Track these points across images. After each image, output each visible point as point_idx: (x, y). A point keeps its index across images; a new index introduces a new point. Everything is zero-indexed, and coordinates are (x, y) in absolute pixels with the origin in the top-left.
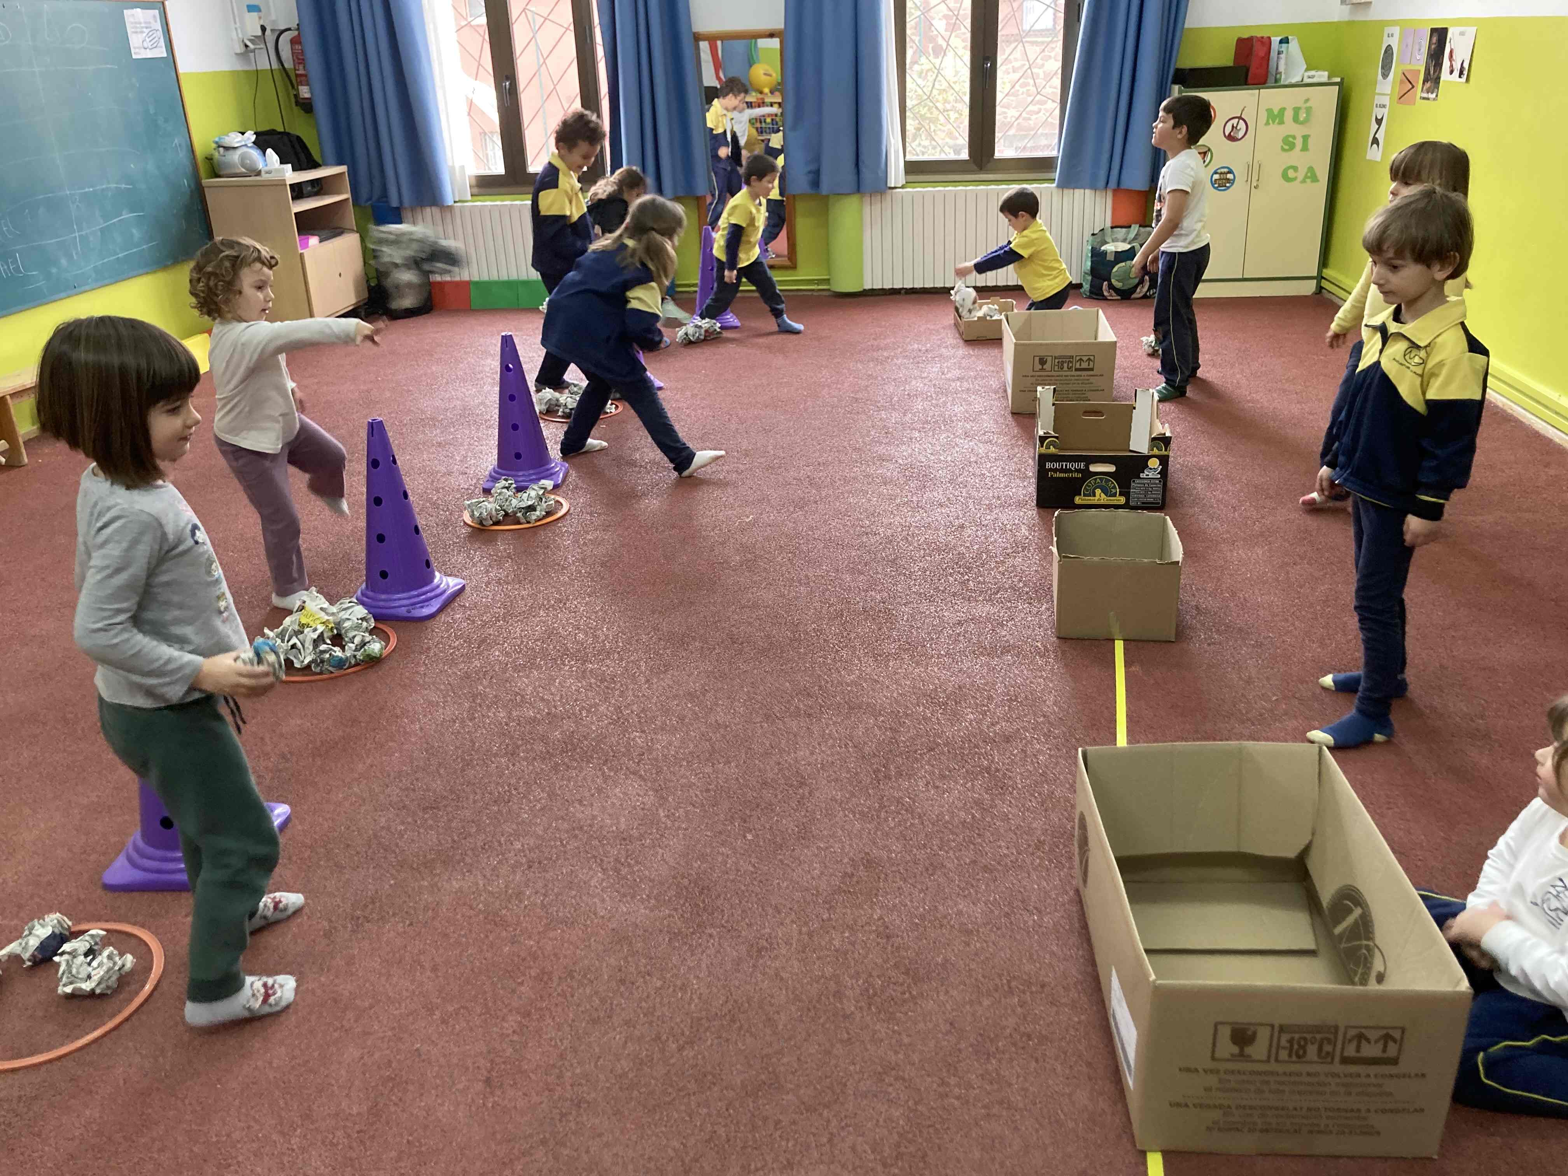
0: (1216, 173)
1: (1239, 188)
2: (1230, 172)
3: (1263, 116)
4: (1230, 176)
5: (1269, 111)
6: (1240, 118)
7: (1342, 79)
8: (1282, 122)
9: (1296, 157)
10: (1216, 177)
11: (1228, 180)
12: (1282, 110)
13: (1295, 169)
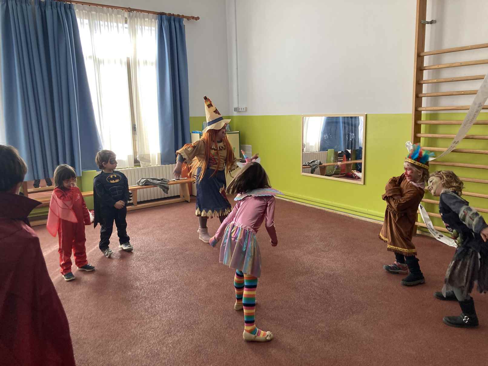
7: (240, 132)
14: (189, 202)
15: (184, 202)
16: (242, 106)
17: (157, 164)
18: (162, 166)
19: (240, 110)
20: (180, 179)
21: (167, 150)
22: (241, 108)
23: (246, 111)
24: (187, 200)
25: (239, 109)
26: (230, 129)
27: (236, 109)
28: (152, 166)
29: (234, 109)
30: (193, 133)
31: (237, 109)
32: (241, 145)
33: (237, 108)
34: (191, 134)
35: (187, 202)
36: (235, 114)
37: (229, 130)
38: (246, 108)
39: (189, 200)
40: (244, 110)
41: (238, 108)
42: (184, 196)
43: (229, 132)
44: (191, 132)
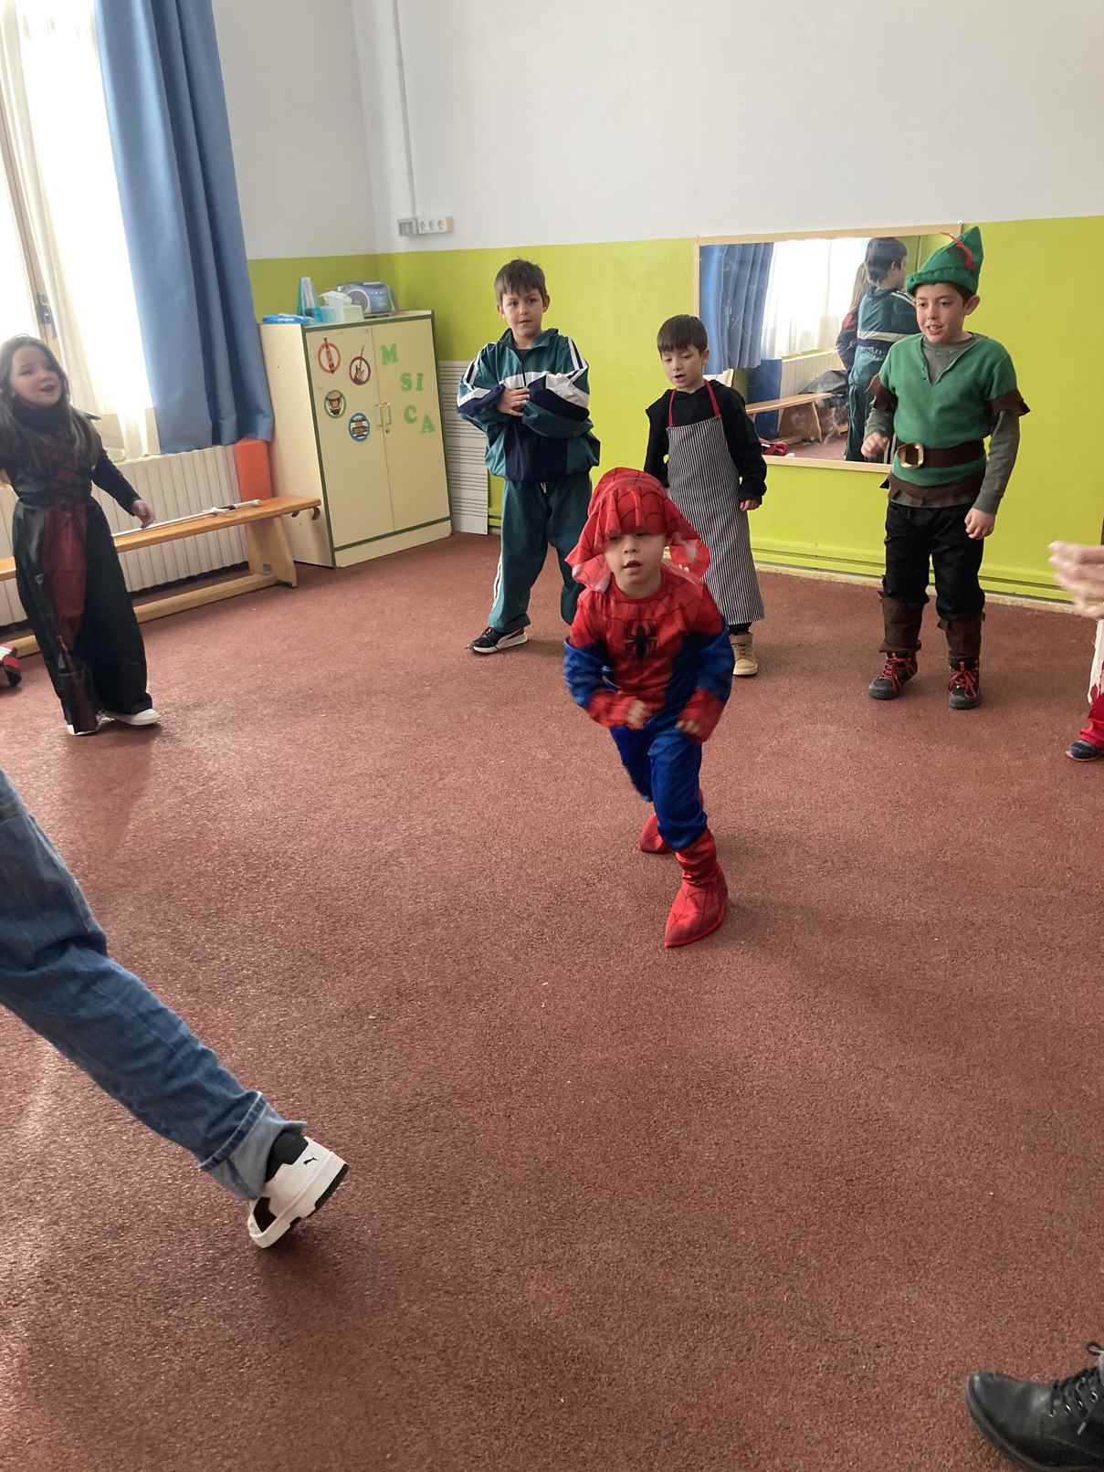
0: (352, 421)
2: (364, 419)
4: (364, 423)
5: (383, 348)
6: (361, 358)
7: (433, 312)
8: (395, 360)
9: (413, 397)
10: (353, 425)
11: (365, 429)
12: (394, 347)
14: (294, 585)
15: (271, 586)
16: (432, 213)
17: (146, 451)
18: (169, 460)
19: (427, 229)
20: (235, 505)
21: (178, 394)
22: (431, 223)
23: (451, 231)
24: (284, 580)
25: (422, 223)
26: (396, 305)
27: (407, 228)
28: (128, 461)
29: (400, 225)
30: (266, 321)
31: (414, 225)
32: (441, 363)
33: (411, 223)
34: (258, 325)
35: (287, 585)
36: (401, 245)
37: (393, 308)
38: (450, 221)
39: (293, 579)
40: (445, 228)
41: (416, 220)
42: (267, 567)
43: (395, 314)
44: (259, 320)
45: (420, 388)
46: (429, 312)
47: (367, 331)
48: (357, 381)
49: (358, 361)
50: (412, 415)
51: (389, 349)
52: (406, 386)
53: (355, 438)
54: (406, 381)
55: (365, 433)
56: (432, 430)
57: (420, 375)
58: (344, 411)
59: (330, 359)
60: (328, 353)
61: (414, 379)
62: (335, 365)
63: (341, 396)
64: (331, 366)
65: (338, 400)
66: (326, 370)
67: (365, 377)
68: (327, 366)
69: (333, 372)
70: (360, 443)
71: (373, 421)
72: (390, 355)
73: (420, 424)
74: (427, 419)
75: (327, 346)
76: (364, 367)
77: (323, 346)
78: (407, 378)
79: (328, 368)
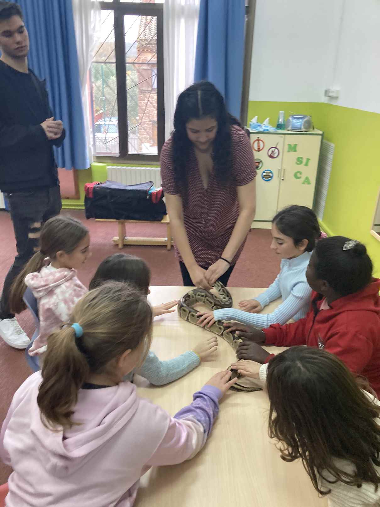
0: (264, 172)
1: (275, 180)
2: (271, 172)
3: (286, 148)
4: (271, 174)
5: (289, 145)
6: (275, 148)
7: (323, 133)
8: (295, 151)
9: (301, 168)
10: (264, 174)
11: (270, 176)
12: (296, 145)
13: (301, 173)
31: (328, 92)
45: (306, 165)
46: (321, 133)
47: (282, 137)
48: (271, 157)
49: (274, 148)
50: (299, 175)
51: (293, 146)
52: (298, 163)
53: (264, 179)
54: (299, 161)
55: (270, 178)
56: (309, 183)
57: (308, 160)
58: (260, 168)
59: (259, 146)
60: (258, 143)
61: (304, 161)
62: (261, 149)
63: (261, 161)
64: (259, 149)
65: (259, 163)
66: (255, 150)
67: (276, 155)
68: (256, 148)
69: (259, 151)
70: (265, 182)
71: (275, 174)
72: (293, 148)
73: (302, 180)
74: (307, 178)
75: (258, 140)
76: (276, 151)
77: (256, 140)
78: (300, 159)
79: (257, 150)
